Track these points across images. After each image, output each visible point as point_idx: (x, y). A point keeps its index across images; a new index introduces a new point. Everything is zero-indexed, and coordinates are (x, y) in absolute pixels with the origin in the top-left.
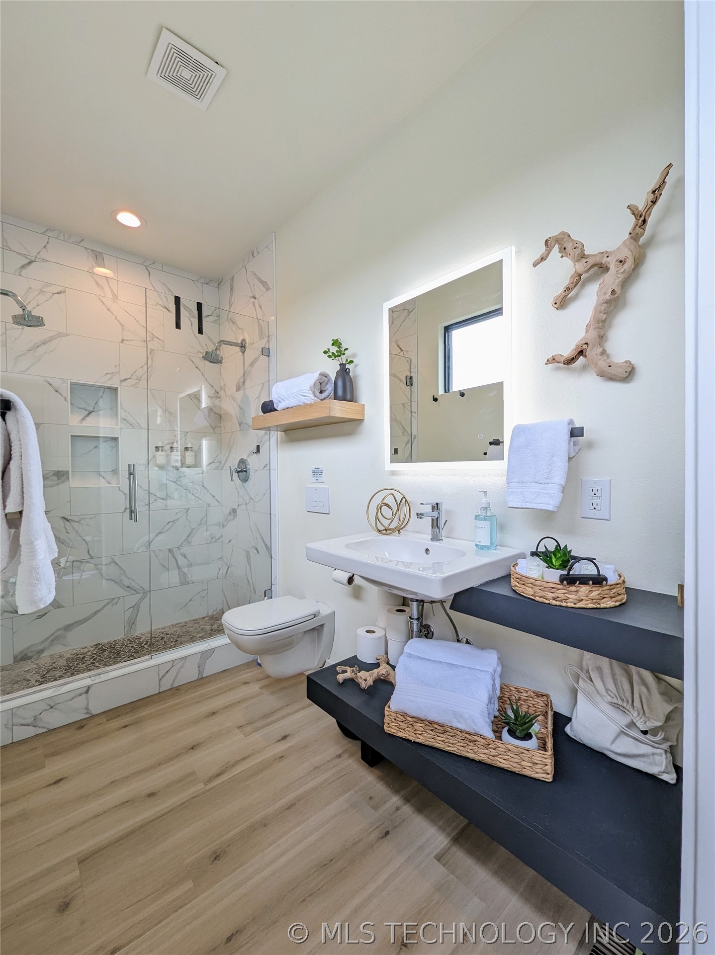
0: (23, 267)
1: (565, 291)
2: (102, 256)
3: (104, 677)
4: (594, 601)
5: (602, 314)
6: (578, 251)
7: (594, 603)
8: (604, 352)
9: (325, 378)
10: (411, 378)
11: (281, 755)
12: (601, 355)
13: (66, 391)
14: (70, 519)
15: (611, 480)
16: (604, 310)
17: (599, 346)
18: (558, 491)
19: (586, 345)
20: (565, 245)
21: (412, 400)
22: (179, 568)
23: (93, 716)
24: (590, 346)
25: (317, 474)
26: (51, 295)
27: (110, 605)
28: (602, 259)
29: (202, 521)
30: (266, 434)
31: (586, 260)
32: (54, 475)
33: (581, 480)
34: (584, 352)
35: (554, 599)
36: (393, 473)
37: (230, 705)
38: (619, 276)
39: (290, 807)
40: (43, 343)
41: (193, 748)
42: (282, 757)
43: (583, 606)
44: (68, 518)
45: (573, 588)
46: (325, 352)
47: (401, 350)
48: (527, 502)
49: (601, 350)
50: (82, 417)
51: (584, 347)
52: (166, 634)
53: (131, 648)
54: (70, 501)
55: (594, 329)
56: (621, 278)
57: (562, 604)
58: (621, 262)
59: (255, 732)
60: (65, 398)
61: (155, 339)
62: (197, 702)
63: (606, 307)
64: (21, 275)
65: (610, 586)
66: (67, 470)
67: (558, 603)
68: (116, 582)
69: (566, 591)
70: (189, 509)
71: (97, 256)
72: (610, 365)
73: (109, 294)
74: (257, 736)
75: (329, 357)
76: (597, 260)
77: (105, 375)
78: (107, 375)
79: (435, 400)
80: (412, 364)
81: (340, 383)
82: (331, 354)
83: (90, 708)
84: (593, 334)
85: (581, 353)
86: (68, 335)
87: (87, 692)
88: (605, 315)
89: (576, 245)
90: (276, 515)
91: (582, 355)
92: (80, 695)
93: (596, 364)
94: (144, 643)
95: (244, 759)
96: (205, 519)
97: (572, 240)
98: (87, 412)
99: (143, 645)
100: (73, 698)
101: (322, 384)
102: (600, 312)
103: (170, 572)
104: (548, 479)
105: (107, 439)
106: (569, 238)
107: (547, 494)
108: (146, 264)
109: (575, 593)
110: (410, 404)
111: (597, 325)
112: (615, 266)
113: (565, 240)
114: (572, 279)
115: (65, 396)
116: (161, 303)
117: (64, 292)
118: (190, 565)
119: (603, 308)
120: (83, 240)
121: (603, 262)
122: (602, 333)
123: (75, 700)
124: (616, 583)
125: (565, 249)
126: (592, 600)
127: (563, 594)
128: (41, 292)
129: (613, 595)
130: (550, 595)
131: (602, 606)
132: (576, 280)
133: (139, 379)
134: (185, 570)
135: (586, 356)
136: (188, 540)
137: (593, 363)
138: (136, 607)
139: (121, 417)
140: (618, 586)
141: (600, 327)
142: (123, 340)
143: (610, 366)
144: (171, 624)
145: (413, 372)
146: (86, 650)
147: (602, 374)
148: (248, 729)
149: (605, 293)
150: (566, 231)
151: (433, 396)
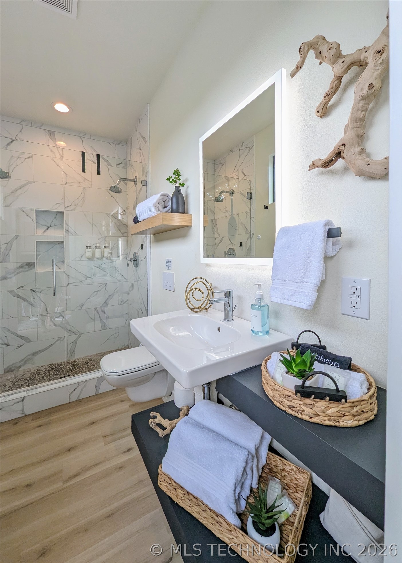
0: (8, 144)
1: (325, 97)
2: (54, 133)
3: (34, 392)
4: (332, 418)
5: (360, 112)
6: (333, 51)
7: (331, 421)
8: (362, 152)
9: (167, 197)
10: (251, 193)
11: (121, 466)
12: (359, 155)
13: (33, 215)
14: (35, 291)
15: (370, 279)
16: (362, 107)
17: (357, 146)
18: (312, 290)
19: (343, 146)
20: (321, 49)
21: (252, 209)
22: (101, 320)
23: (26, 416)
24: (346, 146)
25: (168, 263)
26: (24, 159)
27: (58, 342)
28: (360, 55)
29: (115, 291)
30: (145, 236)
31: (342, 60)
32: (26, 265)
33: (342, 278)
34: (342, 153)
35: (290, 407)
36: (207, 265)
37: (106, 418)
38: (377, 68)
39: (110, 515)
40: (19, 188)
41: (69, 450)
42: (121, 467)
43: (319, 422)
44: (35, 290)
45: (308, 401)
46: (168, 179)
47: (245, 175)
48: (285, 299)
49: (359, 149)
50: (44, 230)
51: (342, 148)
52: (91, 360)
53: (68, 368)
54: (35, 280)
55: (352, 129)
56: (380, 70)
57: (297, 415)
58: (379, 52)
59: (113, 442)
60: (33, 219)
61: (86, 181)
62: (87, 413)
63: (365, 104)
64: (7, 149)
65: (353, 403)
66: (33, 261)
67: (293, 413)
68: (63, 328)
69: (301, 403)
70: (107, 283)
71: (51, 134)
72: (368, 163)
73: (58, 156)
74: (112, 446)
75: (171, 182)
76: (356, 57)
77: (56, 204)
78: (57, 205)
79: (266, 208)
80: (252, 183)
81: (174, 200)
82: (171, 180)
83: (24, 410)
84: (352, 134)
85: (339, 155)
86: (33, 182)
87: (23, 400)
88: (363, 113)
89: (331, 46)
90: (149, 289)
91: (340, 157)
92: (18, 402)
93: (354, 164)
94: (76, 365)
95: (96, 465)
96: (117, 290)
97: (328, 42)
98: (47, 227)
99: (75, 366)
100: (14, 404)
101: (165, 202)
102: (358, 110)
103: (95, 322)
104: (303, 278)
105: (59, 243)
106: (323, 41)
107: (302, 292)
108: (81, 135)
109: (311, 407)
110: (250, 212)
111: (355, 124)
112: (373, 59)
113: (319, 43)
114: (332, 83)
115: (33, 218)
116: (90, 159)
117: (32, 157)
118: (108, 318)
119: (361, 105)
120: (43, 125)
121: (362, 59)
122: (361, 132)
123: (15, 405)
124: (360, 399)
125: (320, 53)
126: (331, 416)
127: (300, 404)
128: (19, 158)
129: (355, 413)
130: (286, 403)
131: (342, 424)
132: (335, 84)
133: (76, 206)
134: (105, 321)
135: (343, 158)
136: (106, 303)
137: (351, 164)
138: (75, 343)
139: (65, 229)
140: (363, 403)
141: (358, 126)
142: (66, 183)
143: (368, 165)
144: (96, 353)
145: (252, 190)
146: (44, 367)
147: (360, 174)
148: (109, 438)
149: (362, 89)
150: (320, 35)
151: (265, 205)
